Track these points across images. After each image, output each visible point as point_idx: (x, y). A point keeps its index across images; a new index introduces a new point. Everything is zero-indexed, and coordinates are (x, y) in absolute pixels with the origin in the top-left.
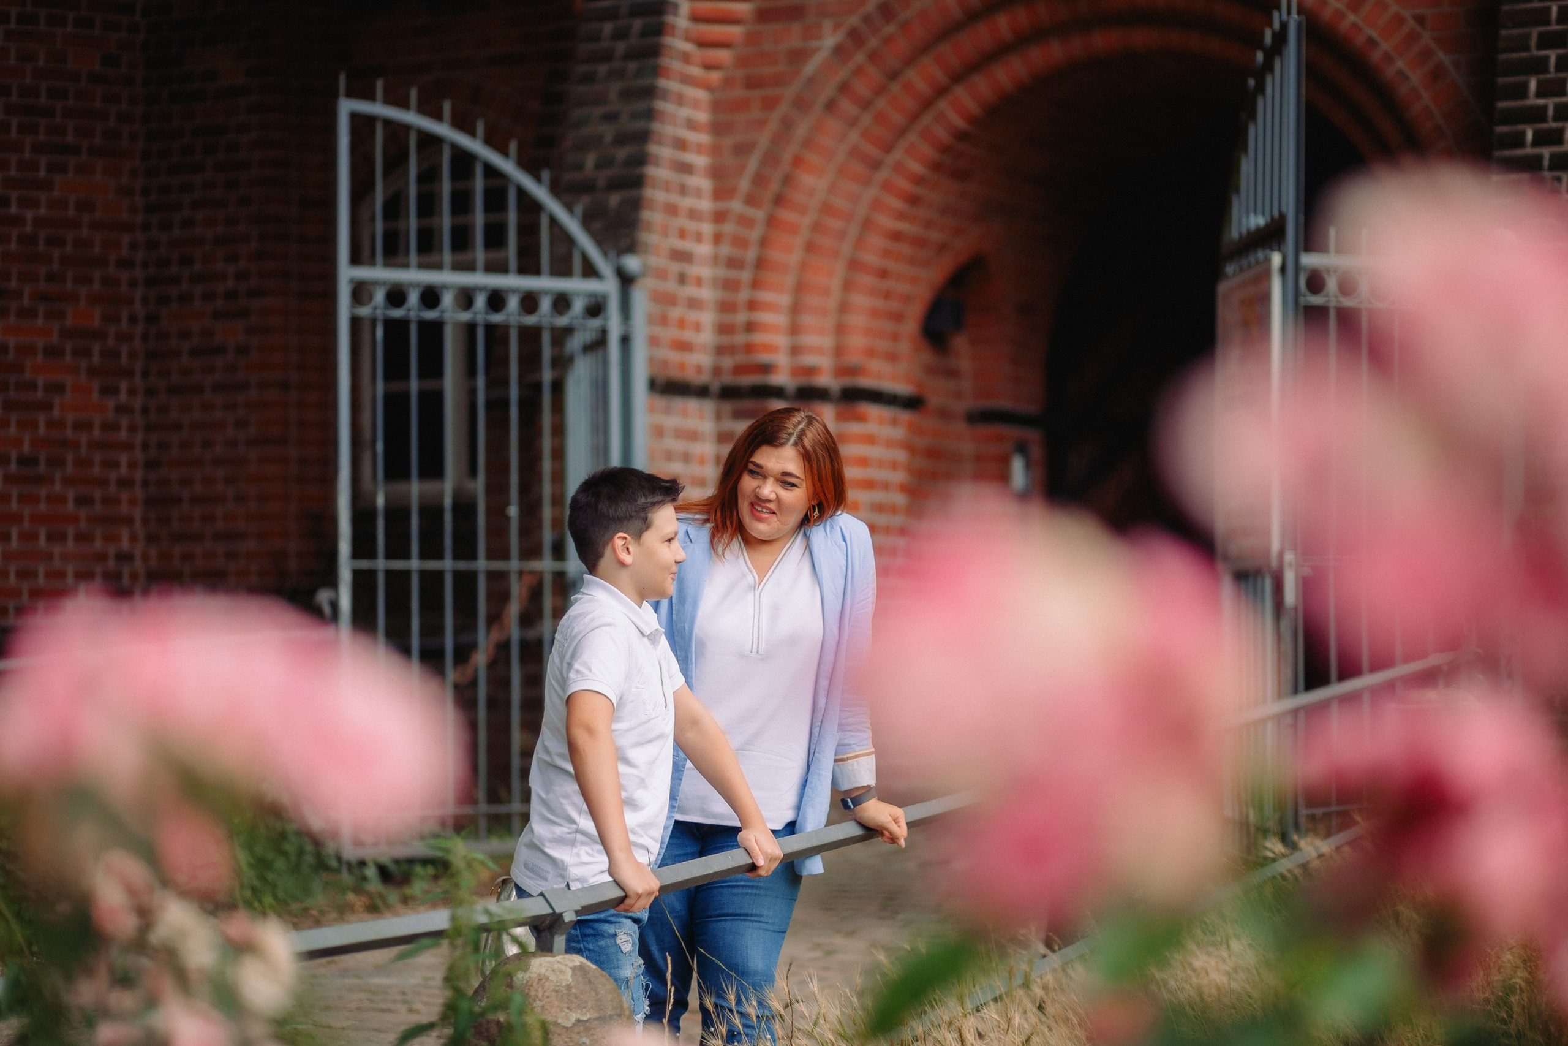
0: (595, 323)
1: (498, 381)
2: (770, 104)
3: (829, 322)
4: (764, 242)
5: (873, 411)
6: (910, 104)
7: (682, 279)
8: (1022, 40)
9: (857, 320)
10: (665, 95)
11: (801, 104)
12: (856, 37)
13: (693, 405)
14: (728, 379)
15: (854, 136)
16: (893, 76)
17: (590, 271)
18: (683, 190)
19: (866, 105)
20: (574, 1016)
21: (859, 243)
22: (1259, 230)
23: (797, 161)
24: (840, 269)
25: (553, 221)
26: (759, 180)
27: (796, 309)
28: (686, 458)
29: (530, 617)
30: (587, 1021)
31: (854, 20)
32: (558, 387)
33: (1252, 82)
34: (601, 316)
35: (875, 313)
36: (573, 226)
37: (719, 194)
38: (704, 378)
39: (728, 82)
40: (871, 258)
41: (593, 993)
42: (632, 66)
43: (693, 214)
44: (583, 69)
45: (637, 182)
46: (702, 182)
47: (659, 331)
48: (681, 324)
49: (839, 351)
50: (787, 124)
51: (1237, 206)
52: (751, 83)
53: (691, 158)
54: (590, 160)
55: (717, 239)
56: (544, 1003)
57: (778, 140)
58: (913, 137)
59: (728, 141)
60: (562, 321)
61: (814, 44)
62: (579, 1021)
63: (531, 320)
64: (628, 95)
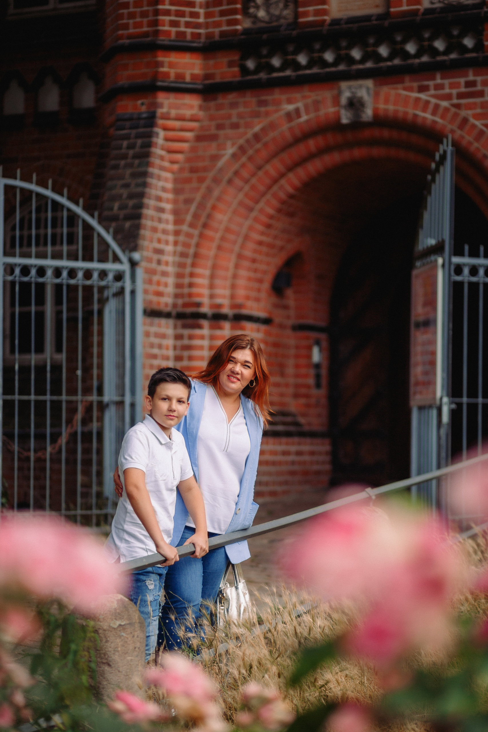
0: (119, 284)
1: (72, 309)
2: (201, 180)
3: (228, 283)
4: (198, 245)
5: (249, 325)
6: (268, 181)
7: (159, 262)
8: (321, 152)
9: (241, 282)
10: (152, 176)
11: (216, 180)
12: (242, 149)
13: (163, 321)
14: (180, 309)
15: (241, 196)
16: (260, 168)
17: (116, 259)
18: (160, 220)
19: (247, 181)
20: (118, 623)
21: (242, 246)
22: (432, 247)
23: (214, 208)
24: (233, 258)
25: (99, 235)
26: (196, 216)
27: (212, 277)
28: (160, 347)
29: (87, 420)
30: (124, 625)
31: (241, 141)
32: (101, 313)
33: (429, 177)
34: (122, 281)
35: (249, 279)
36: (109, 238)
37: (177, 222)
38: (169, 309)
39: (181, 170)
40: (248, 253)
41: (127, 612)
42: (137, 162)
43: (165, 232)
44: (113, 162)
45: (139, 216)
46: (169, 217)
47: (148, 287)
48: (158, 283)
49: (233, 297)
50: (209, 190)
51: (422, 234)
52: (193, 170)
53: (164, 205)
54: (116, 205)
55: (176, 243)
56: (104, 616)
57: (205, 197)
58: (268, 196)
59: (182, 197)
60: (103, 283)
61: (223, 152)
62: (120, 625)
63: (88, 283)
64: (134, 175)
